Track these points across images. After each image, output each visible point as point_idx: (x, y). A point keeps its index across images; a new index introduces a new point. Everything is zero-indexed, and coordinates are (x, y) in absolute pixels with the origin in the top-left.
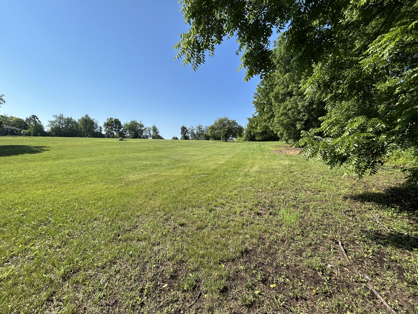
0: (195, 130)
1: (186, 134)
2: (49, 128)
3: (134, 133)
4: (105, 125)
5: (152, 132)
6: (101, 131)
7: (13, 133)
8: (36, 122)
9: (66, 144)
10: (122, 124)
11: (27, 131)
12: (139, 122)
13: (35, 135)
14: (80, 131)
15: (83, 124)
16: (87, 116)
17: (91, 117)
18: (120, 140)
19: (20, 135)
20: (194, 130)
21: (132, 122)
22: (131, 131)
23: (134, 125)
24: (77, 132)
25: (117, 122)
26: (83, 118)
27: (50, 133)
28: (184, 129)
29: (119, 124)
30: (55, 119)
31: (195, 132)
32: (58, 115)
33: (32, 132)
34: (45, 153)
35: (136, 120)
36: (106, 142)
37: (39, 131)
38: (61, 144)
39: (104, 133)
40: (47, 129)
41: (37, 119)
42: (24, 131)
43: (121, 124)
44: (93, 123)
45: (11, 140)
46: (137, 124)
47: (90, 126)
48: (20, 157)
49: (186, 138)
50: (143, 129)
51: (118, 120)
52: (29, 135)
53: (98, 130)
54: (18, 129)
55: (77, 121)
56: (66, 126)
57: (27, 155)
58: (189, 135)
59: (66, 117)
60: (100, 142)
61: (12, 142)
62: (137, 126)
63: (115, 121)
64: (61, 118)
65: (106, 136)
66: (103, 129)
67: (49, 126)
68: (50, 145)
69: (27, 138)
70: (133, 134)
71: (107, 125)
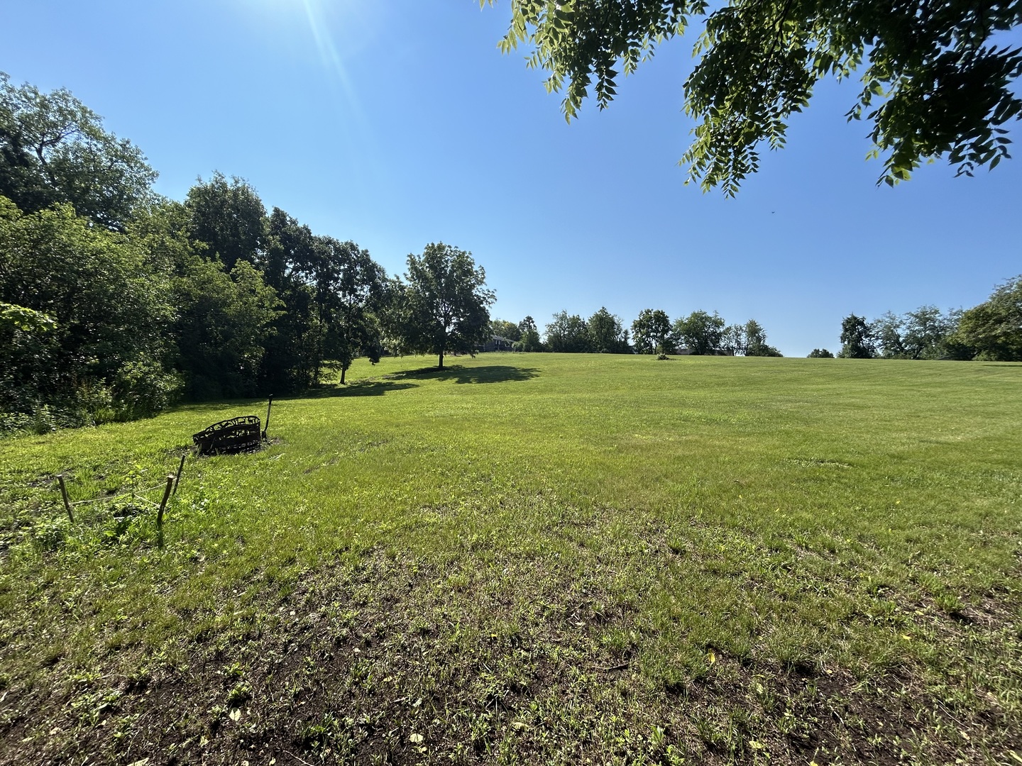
0: (903, 327)
1: (859, 339)
2: (546, 338)
3: (698, 342)
4: (635, 326)
5: (744, 339)
6: (626, 339)
7: (503, 348)
8: (530, 327)
9: (563, 365)
10: (672, 322)
11: (518, 344)
12: (710, 314)
13: (528, 350)
14: (590, 341)
15: (596, 327)
16: (603, 310)
17: (611, 312)
18: (660, 359)
19: (510, 350)
20: (898, 326)
21: (695, 315)
22: (691, 337)
23: (700, 323)
24: (585, 343)
25: (661, 318)
26: (597, 315)
27: (547, 345)
28: (854, 326)
29: (663, 322)
30: (555, 321)
31: (902, 332)
32: (560, 313)
33: (524, 344)
34: (533, 380)
35: (703, 311)
36: (630, 364)
37: (533, 345)
38: (556, 366)
39: (631, 343)
40: (543, 339)
41: (533, 322)
42: (515, 343)
43: (667, 321)
44: (613, 323)
45: (499, 359)
46: (708, 319)
47: (608, 329)
48: (503, 385)
49: (861, 352)
50: (722, 330)
51: (663, 313)
52: (519, 350)
53: (620, 338)
54: (509, 341)
55: (587, 321)
56: (570, 333)
57: (512, 382)
58: (875, 345)
59: (571, 317)
60: (618, 363)
61: (500, 361)
62: (705, 326)
63: (655, 315)
64: (563, 318)
65: (636, 351)
66: (631, 335)
67: (547, 333)
68: (541, 366)
69: (517, 355)
70: (694, 343)
71: (639, 326)
